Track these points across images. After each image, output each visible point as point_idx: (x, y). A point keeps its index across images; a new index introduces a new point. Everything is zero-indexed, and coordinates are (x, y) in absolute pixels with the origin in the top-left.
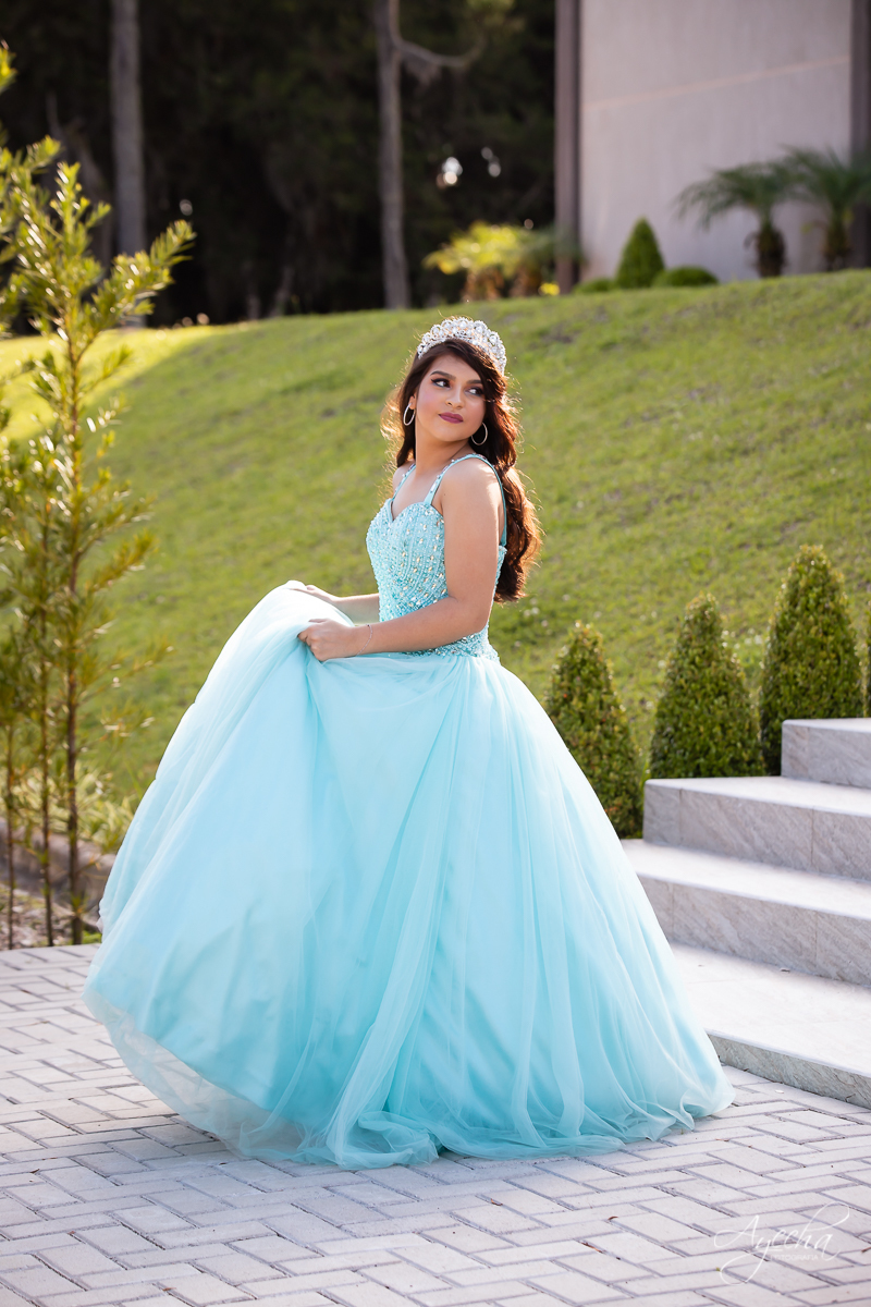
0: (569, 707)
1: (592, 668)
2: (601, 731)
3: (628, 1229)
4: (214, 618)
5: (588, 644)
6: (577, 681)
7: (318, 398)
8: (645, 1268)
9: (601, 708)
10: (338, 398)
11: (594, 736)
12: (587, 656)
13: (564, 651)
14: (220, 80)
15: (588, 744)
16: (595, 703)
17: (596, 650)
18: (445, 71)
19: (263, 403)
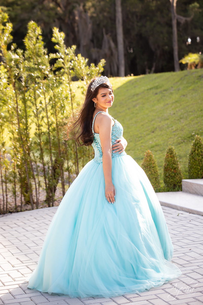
0: (195, 152)
1: (199, 144)
2: (202, 157)
3: (193, 251)
4: (131, 136)
5: (199, 140)
6: (196, 147)
7: (154, 91)
8: (195, 258)
9: (201, 152)
10: (158, 91)
11: (200, 158)
12: (198, 142)
13: (194, 141)
14: (139, 24)
15: (199, 160)
16: (200, 151)
17: (200, 141)
18: (186, 21)
19: (143, 92)
